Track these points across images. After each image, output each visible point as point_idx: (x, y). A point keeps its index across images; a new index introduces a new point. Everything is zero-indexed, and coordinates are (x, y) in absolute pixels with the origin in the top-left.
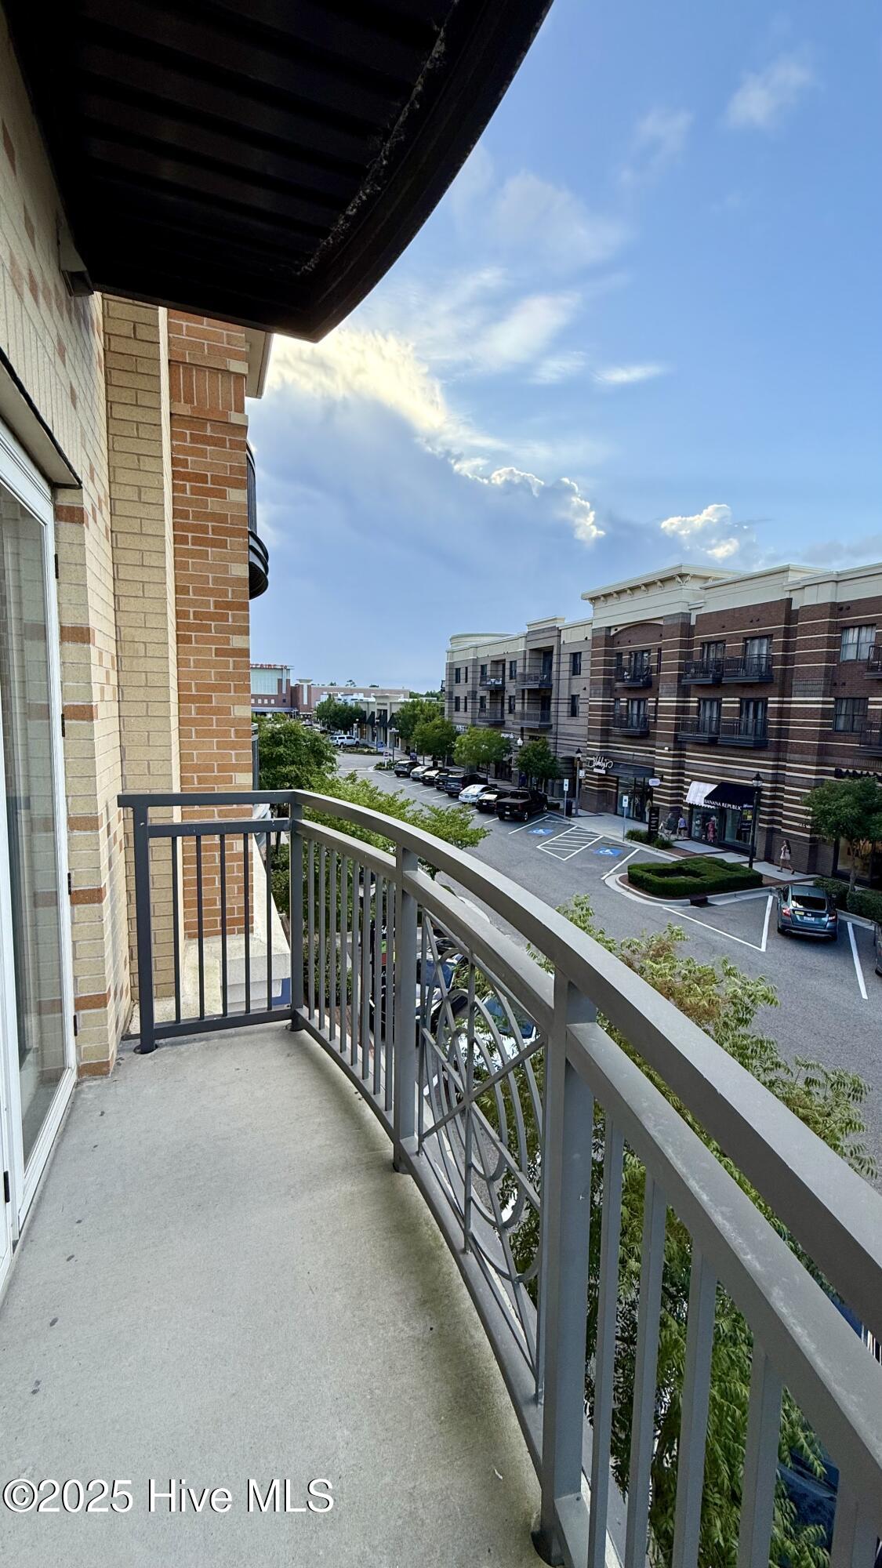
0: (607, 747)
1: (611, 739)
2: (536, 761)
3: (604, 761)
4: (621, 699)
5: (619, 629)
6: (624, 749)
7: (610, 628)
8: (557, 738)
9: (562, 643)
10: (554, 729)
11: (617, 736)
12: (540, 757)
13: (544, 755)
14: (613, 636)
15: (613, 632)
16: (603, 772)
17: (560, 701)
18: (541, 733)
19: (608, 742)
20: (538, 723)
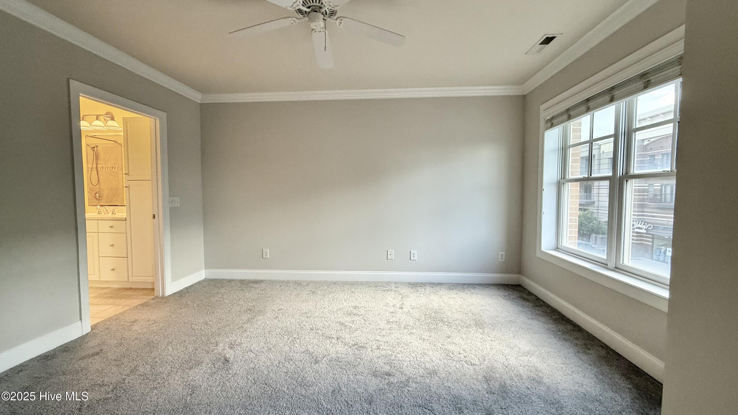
0: (643, 215)
1: (645, 210)
2: (587, 223)
3: (644, 225)
4: (655, 185)
5: (652, 140)
6: (658, 217)
7: (643, 140)
8: (598, 210)
9: (601, 152)
10: (596, 204)
11: (651, 208)
12: (589, 221)
13: (590, 220)
14: (646, 145)
15: (646, 143)
16: (645, 231)
17: (600, 187)
18: (586, 206)
19: (643, 212)
20: (585, 200)
